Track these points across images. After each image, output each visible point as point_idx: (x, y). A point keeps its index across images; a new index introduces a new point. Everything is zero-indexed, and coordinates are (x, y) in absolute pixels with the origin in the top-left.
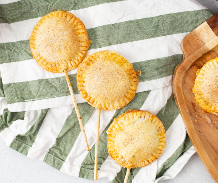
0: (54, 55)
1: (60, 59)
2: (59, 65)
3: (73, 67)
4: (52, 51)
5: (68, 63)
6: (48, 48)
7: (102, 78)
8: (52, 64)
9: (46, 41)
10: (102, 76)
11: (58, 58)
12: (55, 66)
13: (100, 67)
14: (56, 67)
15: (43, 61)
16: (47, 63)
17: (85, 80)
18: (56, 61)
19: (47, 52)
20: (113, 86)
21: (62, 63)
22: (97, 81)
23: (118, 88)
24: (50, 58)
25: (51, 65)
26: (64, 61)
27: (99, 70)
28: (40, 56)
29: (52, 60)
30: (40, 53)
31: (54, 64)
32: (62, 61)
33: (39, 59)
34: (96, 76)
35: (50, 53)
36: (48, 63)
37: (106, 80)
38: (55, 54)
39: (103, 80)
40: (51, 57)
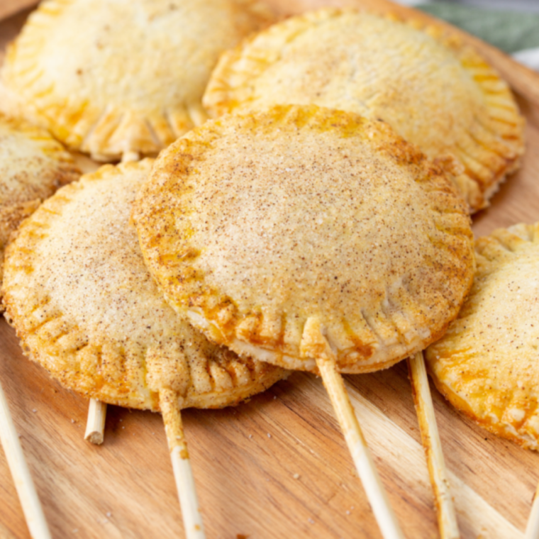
0: (132, 301)
1: (156, 328)
2: (142, 365)
3: (212, 391)
4: (126, 282)
5: (193, 366)
6: (107, 266)
7: (281, 193)
8: (104, 350)
9: (106, 234)
10: (276, 186)
11: (146, 322)
12: (118, 362)
13: (247, 160)
14: (124, 370)
15: (58, 332)
16: (79, 344)
17: (195, 241)
18: (134, 338)
19: (100, 282)
20: (352, 212)
21: (159, 353)
22: (261, 214)
23: (378, 218)
24: (106, 319)
25: (100, 359)
26: (175, 345)
27: (247, 171)
28: (49, 308)
29: (113, 326)
30: (52, 294)
31: (115, 355)
32: (166, 346)
33: (41, 320)
34: (244, 195)
35: (113, 288)
36: (85, 345)
37: (302, 196)
38: (139, 299)
39: (290, 201)
40: (114, 311)
